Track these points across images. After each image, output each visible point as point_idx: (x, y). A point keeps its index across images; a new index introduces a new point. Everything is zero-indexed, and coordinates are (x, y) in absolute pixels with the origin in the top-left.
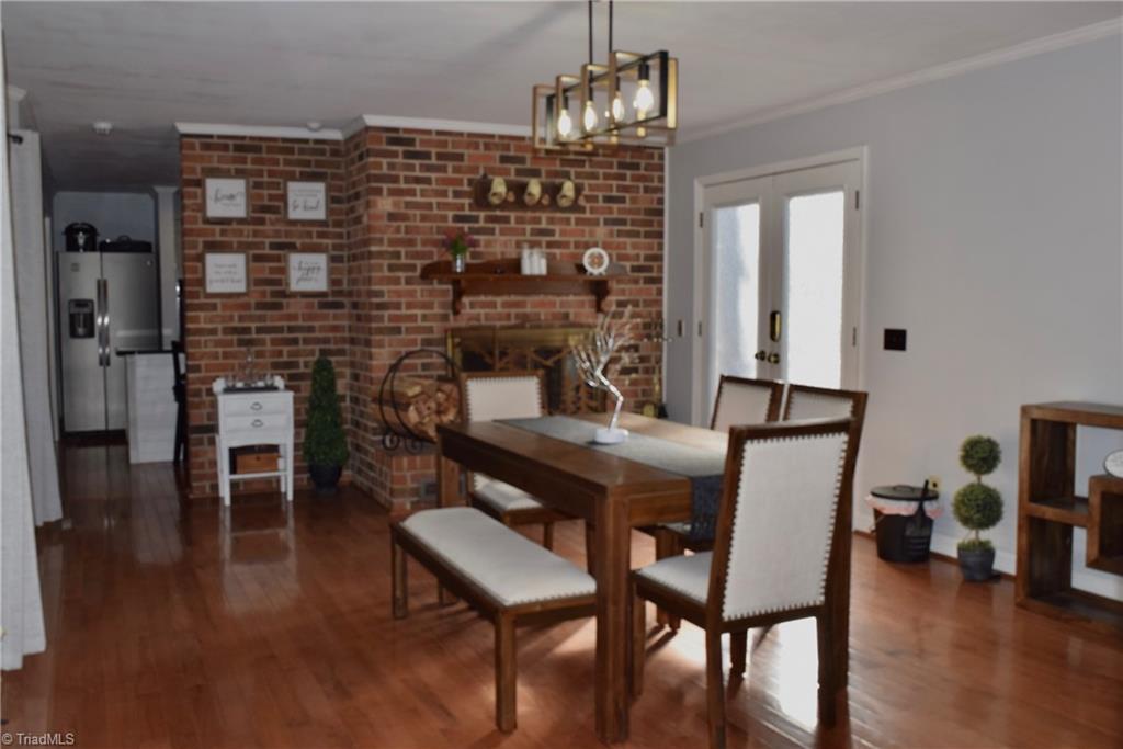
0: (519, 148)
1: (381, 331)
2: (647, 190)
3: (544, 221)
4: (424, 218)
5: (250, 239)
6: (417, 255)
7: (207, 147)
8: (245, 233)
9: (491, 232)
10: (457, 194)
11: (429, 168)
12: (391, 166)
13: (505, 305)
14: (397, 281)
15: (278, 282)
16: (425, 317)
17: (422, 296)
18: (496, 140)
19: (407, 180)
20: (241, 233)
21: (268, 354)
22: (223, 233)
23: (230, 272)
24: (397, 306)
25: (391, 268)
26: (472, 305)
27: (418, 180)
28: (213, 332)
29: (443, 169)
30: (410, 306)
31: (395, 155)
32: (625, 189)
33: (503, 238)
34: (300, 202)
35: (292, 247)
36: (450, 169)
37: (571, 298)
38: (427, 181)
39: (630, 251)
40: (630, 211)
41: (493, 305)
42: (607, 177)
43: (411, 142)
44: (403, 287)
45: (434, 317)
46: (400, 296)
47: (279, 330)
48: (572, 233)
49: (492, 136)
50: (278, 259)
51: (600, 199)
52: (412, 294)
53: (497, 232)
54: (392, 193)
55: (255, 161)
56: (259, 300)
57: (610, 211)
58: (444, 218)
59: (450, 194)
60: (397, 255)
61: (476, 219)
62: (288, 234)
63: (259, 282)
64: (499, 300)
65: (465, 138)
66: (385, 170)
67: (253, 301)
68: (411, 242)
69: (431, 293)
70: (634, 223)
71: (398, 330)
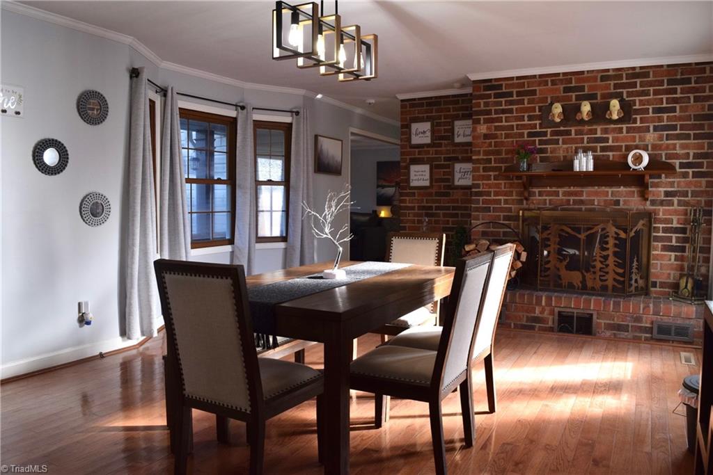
0: (578, 81)
1: (477, 209)
2: (697, 99)
3: (599, 131)
4: (507, 136)
5: (434, 156)
6: (502, 161)
7: (413, 106)
8: (431, 152)
9: (557, 142)
10: (530, 118)
11: (511, 103)
12: (486, 104)
13: (565, 194)
14: (488, 178)
15: (448, 180)
16: (506, 202)
17: (505, 188)
18: (561, 77)
19: (497, 112)
20: (428, 153)
21: (441, 222)
22: (420, 153)
23: (422, 175)
24: (488, 194)
25: (485, 169)
26: (540, 194)
27: (504, 111)
28: (413, 208)
29: (522, 102)
30: (496, 194)
31: (489, 96)
32: (676, 101)
33: (565, 146)
34: (461, 132)
35: (457, 160)
36: (526, 102)
37: (622, 189)
38: (511, 111)
39: (679, 151)
40: (680, 118)
41: (557, 194)
42: (656, 92)
43: (500, 87)
44: (492, 181)
45: (513, 202)
46: (490, 188)
47: (448, 208)
48: (623, 140)
49: (557, 75)
50: (448, 167)
51: (651, 111)
52: (498, 186)
53: (560, 142)
54: (486, 121)
55: (437, 111)
56: (437, 191)
57: (660, 120)
58: (522, 135)
59: (526, 118)
60: (489, 161)
61: (545, 134)
62: (454, 152)
63: (438, 180)
64: (561, 190)
65: (538, 79)
66: (482, 107)
67: (433, 191)
68: (498, 153)
69: (511, 185)
70: (682, 127)
71: (488, 209)
